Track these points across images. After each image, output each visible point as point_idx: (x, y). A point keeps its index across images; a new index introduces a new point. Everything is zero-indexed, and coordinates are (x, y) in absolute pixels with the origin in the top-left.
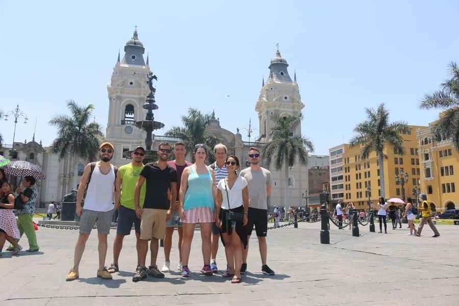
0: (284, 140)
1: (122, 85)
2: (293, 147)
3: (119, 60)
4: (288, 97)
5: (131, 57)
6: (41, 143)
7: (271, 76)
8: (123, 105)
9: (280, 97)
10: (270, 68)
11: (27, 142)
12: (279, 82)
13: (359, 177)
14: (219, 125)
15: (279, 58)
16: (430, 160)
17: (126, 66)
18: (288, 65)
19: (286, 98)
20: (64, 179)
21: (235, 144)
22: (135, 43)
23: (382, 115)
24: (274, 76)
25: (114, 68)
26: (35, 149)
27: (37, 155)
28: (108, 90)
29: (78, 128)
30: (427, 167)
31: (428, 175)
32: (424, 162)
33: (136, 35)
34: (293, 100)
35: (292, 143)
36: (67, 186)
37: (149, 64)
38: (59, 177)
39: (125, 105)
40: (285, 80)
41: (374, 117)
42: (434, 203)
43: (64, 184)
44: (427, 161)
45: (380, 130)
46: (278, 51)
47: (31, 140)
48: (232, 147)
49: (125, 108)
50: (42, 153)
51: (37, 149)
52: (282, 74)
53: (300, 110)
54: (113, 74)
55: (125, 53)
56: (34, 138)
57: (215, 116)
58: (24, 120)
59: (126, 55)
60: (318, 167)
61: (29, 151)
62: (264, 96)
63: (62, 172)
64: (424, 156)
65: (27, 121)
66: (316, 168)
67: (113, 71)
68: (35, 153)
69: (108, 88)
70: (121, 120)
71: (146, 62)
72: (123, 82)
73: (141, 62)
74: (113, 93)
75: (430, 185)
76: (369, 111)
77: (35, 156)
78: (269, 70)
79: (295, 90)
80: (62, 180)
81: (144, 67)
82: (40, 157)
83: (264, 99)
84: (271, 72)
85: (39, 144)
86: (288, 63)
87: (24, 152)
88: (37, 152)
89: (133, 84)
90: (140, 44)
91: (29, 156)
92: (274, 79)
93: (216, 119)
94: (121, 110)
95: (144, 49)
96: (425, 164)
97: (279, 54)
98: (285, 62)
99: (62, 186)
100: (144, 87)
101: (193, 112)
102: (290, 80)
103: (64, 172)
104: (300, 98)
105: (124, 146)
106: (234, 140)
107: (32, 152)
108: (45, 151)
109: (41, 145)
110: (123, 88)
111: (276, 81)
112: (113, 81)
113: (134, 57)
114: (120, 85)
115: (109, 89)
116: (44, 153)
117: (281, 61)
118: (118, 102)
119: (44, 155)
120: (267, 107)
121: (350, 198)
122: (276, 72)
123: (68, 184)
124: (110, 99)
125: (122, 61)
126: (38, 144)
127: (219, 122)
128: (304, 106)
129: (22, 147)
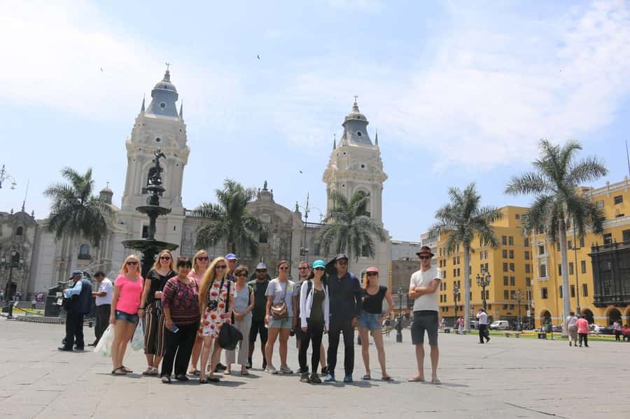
0: (346, 224)
1: (146, 142)
2: (358, 234)
3: (143, 108)
4: (365, 165)
5: (160, 105)
6: (33, 214)
7: (345, 136)
8: (146, 167)
9: (355, 165)
10: (343, 125)
11: (14, 212)
12: (356, 146)
13: (457, 274)
14: (272, 199)
15: (357, 113)
16: (545, 255)
17: (153, 116)
18: (367, 123)
19: (363, 166)
20: (61, 264)
21: (292, 225)
22: (166, 87)
23: (469, 198)
24: (349, 135)
25: (136, 119)
26: (24, 223)
27: (26, 230)
28: (127, 149)
29: (80, 200)
30: (542, 263)
31: (543, 274)
32: (539, 256)
33: (167, 76)
34: (372, 170)
35: (356, 229)
36: (65, 273)
37: (183, 116)
38: (56, 261)
39: (148, 169)
40: (363, 142)
41: (459, 199)
42: (550, 311)
43: (61, 270)
44: (542, 255)
45: (467, 216)
46: (355, 104)
47: (20, 210)
48: (289, 229)
49: (148, 172)
50: (34, 228)
51: (27, 223)
52: (359, 134)
53: (381, 183)
54: (135, 126)
55: (152, 99)
56: (23, 208)
57: (267, 188)
58: (11, 185)
59: (152, 102)
60: (408, 259)
61: (15, 224)
62: (335, 162)
63: (60, 254)
64: (538, 248)
65: (15, 186)
66: (405, 259)
67: (134, 122)
68: (24, 227)
69: (126, 145)
70: (141, 187)
71: (179, 112)
72: (148, 137)
73: (173, 112)
74: (133, 152)
75: (545, 286)
76: (452, 192)
77: (23, 232)
78: (343, 128)
79: (376, 156)
80: (59, 265)
81: (176, 120)
82: (30, 233)
83: (334, 166)
84: (345, 131)
85: (31, 215)
86: (368, 120)
87: (9, 226)
88: (26, 226)
89: (161, 142)
90: (174, 88)
91: (16, 230)
92: (349, 141)
93: (269, 191)
94: (143, 174)
95: (178, 95)
96: (539, 259)
97: (356, 108)
98: (364, 118)
99: (58, 272)
100: (175, 145)
101: (230, 185)
102: (371, 144)
103: (62, 254)
104: (381, 167)
105: (144, 223)
106: (292, 220)
107: (20, 225)
108: (38, 225)
109: (33, 217)
110: (146, 145)
111: (352, 143)
112: (133, 134)
113: (163, 105)
114: (144, 140)
115: (128, 146)
116: (36, 228)
117: (359, 117)
118: (139, 163)
119: (36, 231)
120: (338, 178)
121: (445, 301)
122: (351, 132)
123: (67, 271)
124: (129, 159)
125: (148, 109)
126: (28, 215)
127: (272, 195)
128: (387, 178)
129: (7, 218)
